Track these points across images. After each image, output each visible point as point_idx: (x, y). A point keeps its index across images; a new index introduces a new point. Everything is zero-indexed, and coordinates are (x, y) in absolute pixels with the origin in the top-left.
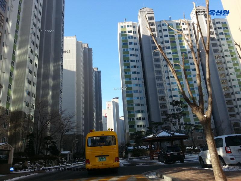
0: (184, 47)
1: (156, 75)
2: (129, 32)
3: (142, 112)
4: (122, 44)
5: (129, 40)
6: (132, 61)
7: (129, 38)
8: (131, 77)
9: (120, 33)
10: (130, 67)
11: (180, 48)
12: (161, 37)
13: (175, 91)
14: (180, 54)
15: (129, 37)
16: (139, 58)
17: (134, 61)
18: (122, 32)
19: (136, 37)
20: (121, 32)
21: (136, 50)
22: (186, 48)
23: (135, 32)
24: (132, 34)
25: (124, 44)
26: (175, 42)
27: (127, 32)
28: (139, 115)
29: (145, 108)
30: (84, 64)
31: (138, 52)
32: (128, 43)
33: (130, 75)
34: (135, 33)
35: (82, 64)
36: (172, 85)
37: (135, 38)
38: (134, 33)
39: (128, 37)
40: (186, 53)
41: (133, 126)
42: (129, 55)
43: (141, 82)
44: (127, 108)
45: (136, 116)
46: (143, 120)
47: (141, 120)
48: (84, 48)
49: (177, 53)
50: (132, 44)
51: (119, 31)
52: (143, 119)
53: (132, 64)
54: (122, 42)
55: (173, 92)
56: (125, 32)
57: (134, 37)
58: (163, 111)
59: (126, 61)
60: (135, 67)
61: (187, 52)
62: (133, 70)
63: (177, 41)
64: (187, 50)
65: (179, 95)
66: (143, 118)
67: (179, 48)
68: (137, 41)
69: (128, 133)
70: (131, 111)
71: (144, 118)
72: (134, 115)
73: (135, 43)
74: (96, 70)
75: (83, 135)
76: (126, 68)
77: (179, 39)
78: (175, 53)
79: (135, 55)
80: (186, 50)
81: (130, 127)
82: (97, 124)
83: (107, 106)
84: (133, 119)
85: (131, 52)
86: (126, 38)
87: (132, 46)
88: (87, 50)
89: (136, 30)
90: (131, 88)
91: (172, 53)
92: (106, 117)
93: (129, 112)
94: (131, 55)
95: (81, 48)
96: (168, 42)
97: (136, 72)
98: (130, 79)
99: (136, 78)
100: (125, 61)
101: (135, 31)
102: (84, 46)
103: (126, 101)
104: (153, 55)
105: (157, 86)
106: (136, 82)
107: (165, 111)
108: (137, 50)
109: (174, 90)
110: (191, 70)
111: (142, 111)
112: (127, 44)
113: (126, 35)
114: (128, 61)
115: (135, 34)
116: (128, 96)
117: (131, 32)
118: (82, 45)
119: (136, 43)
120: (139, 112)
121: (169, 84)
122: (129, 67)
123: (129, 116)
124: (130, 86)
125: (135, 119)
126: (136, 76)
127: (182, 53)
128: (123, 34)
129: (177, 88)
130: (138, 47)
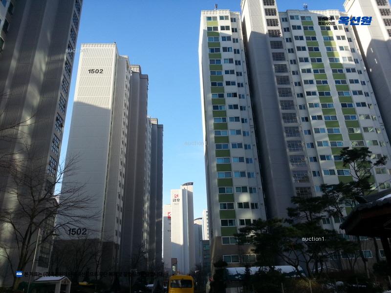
0: (337, 60)
1: (282, 111)
2: (223, 28)
3: (252, 191)
4: (208, 51)
5: (224, 44)
6: (228, 83)
7: (223, 40)
8: (226, 115)
9: (204, 31)
10: (225, 95)
11: (328, 61)
12: (289, 40)
13: (324, 147)
14: (329, 73)
15: (222, 37)
16: (244, 79)
17: (233, 84)
18: (209, 29)
19: (237, 39)
20: (206, 29)
21: (238, 63)
22: (341, 61)
23: (236, 29)
24: (229, 33)
25: (212, 50)
26: (317, 49)
27: (219, 28)
28: (245, 198)
29: (256, 182)
30: (129, 101)
31: (243, 68)
32: (221, 50)
33: (225, 112)
34: (236, 31)
35: (125, 100)
36: (316, 135)
37: (236, 41)
38: (233, 31)
39: (220, 39)
40: (341, 71)
41: (231, 222)
42: (223, 73)
43: (248, 127)
44: (216, 181)
45: (238, 199)
46: (253, 208)
47: (248, 207)
48: (133, 72)
49: (323, 71)
50: (229, 51)
51: (203, 26)
52: (254, 206)
53: (228, 89)
54: (209, 46)
55: (318, 148)
56: (216, 28)
57: (234, 39)
58: (301, 188)
59: (215, 83)
60: (235, 95)
61: (345, 71)
62: (230, 101)
63: (323, 49)
64: (345, 67)
65: (333, 157)
66: (252, 204)
67: (326, 62)
68: (240, 46)
69: (219, 238)
70: (225, 187)
71: (256, 204)
72: (232, 198)
73: (235, 50)
74: (155, 122)
75: (119, 243)
76: (217, 97)
77: (326, 45)
78: (319, 71)
79: (235, 73)
80: (341, 65)
81: (224, 223)
82: (151, 225)
83: (172, 198)
84: (231, 206)
85: (226, 66)
86: (217, 39)
87: (230, 55)
88: (138, 77)
89: (238, 25)
90: (227, 138)
91: (312, 70)
92: (169, 218)
93: (221, 190)
94: (227, 72)
95: (126, 68)
96: (304, 49)
97: (237, 105)
98: (224, 120)
99: (237, 119)
100: (213, 84)
101: (235, 27)
102: (132, 69)
103: (214, 164)
104: (274, 70)
105: (285, 134)
106: (238, 125)
107: (305, 188)
108: (240, 64)
109: (320, 144)
110: (355, 105)
111: (251, 189)
112: (218, 50)
113: (218, 34)
114: (221, 84)
115: (235, 33)
116: (218, 154)
117: (228, 28)
118: (127, 63)
119: (238, 50)
120: (244, 190)
121: (310, 132)
122: (221, 96)
123: (221, 198)
124: (223, 134)
125: (236, 206)
126: (236, 113)
127: (334, 71)
128: (211, 32)
129: (327, 142)
130: (241, 57)
